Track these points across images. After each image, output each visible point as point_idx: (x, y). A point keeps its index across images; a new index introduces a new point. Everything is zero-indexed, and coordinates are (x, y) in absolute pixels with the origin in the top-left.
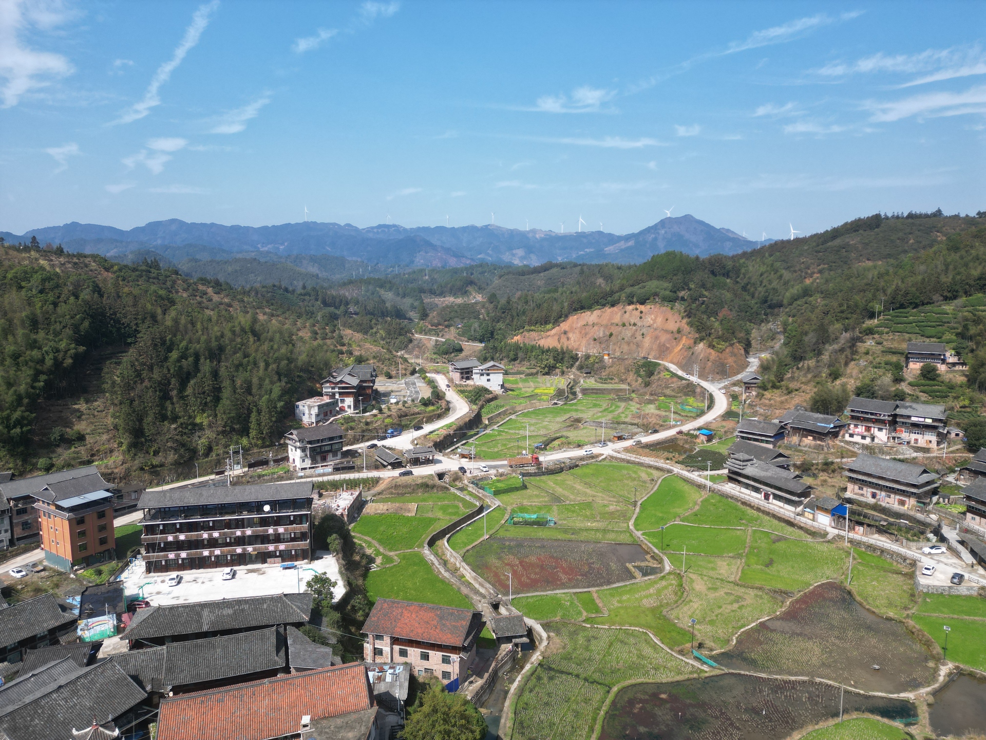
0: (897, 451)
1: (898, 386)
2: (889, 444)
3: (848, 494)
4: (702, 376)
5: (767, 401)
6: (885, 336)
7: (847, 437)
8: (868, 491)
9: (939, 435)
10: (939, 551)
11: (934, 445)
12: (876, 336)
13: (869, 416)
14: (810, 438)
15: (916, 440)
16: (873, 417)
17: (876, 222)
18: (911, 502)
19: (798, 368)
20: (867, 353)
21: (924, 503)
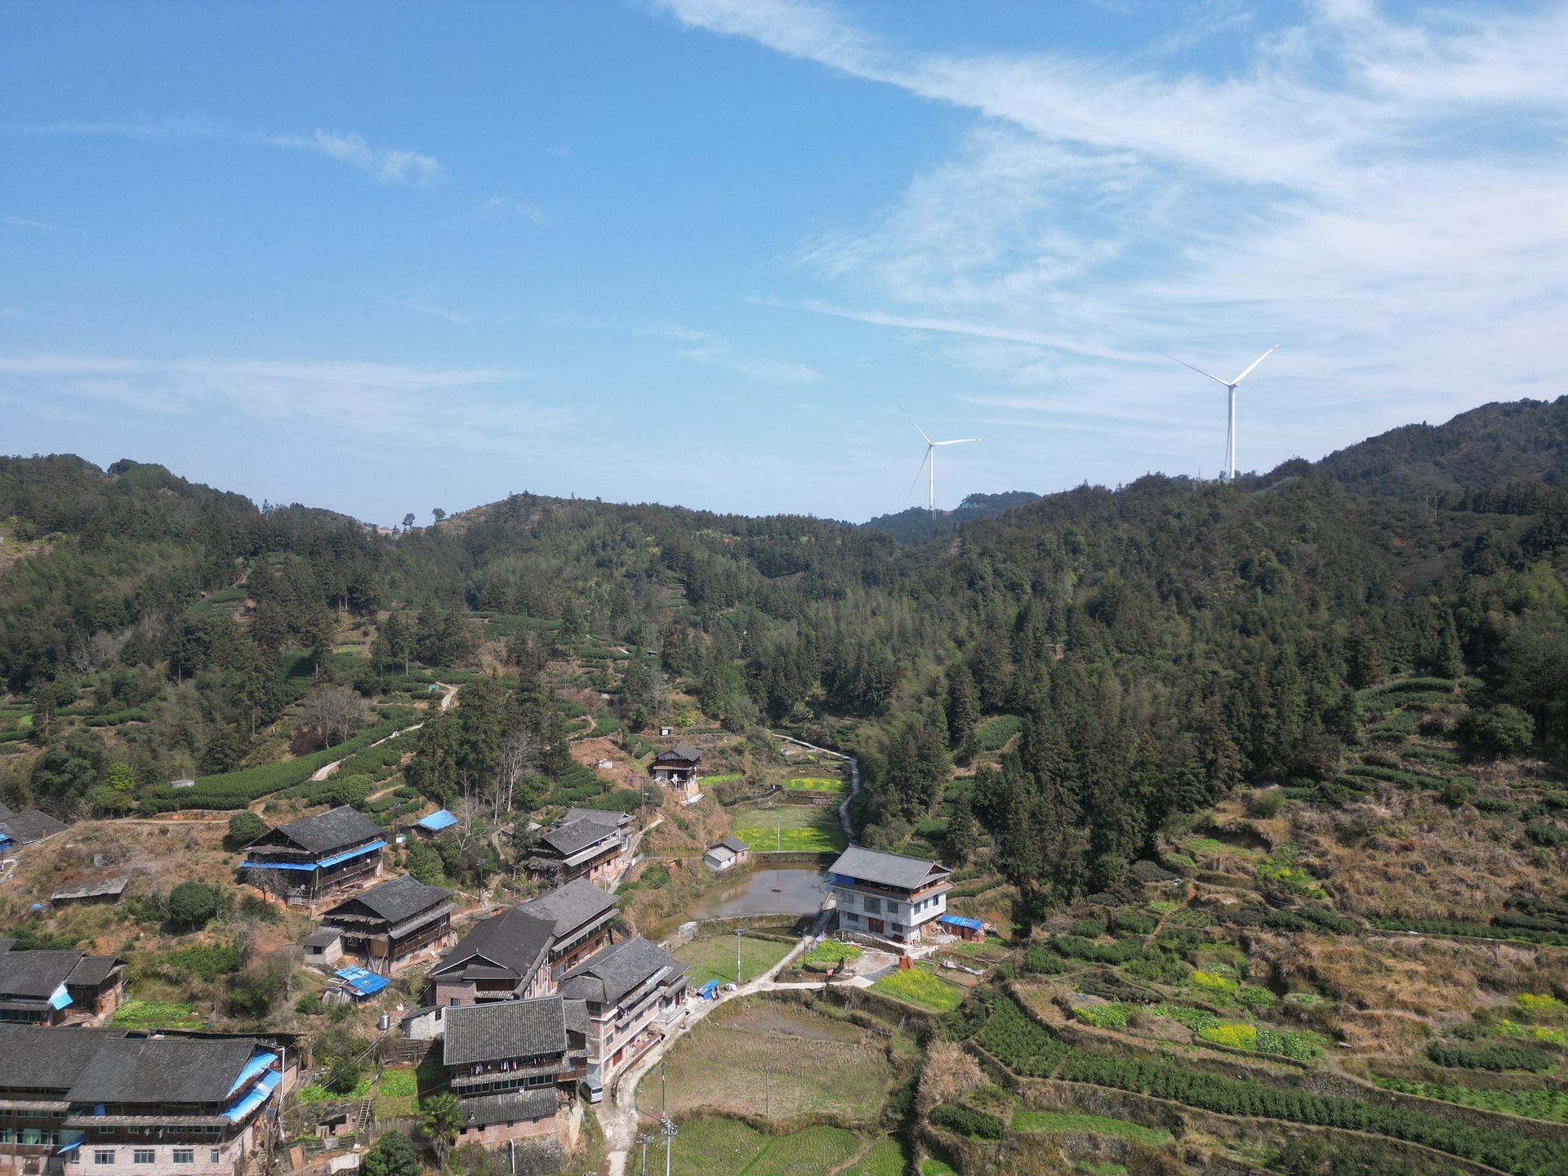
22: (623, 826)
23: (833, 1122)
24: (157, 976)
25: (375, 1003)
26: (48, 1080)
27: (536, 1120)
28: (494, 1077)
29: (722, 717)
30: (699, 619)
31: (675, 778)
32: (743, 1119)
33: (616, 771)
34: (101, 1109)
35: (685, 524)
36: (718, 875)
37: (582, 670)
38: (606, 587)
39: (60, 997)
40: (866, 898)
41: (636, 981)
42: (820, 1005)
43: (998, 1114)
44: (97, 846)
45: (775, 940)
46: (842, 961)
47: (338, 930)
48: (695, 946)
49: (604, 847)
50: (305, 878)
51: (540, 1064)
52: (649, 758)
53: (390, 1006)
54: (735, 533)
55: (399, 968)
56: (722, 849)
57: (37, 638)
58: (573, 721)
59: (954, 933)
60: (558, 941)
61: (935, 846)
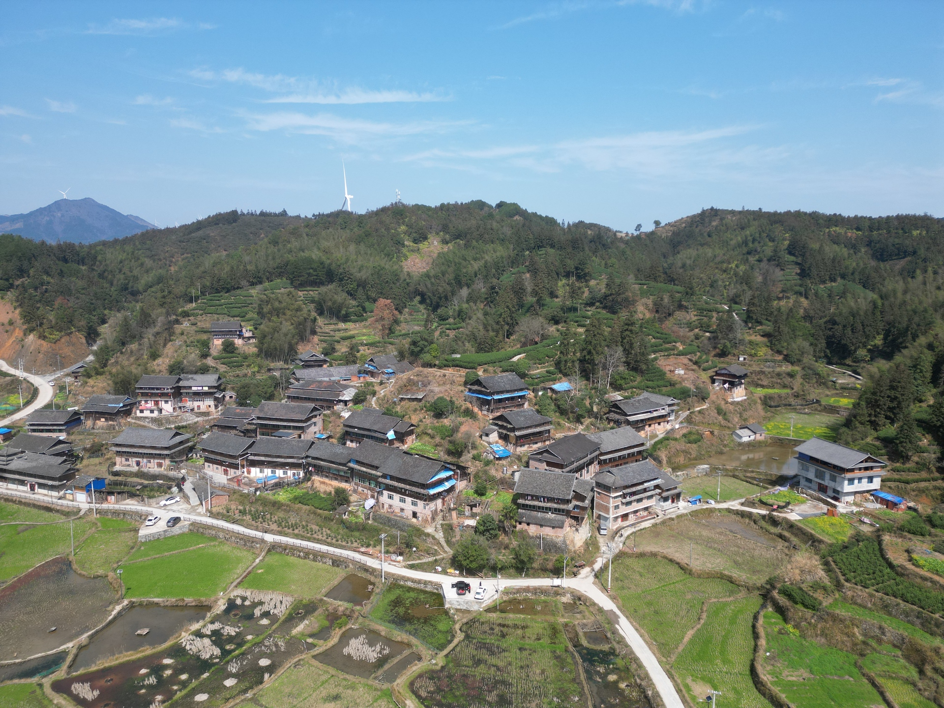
0: (181, 419)
1: (204, 361)
2: (175, 414)
3: (117, 468)
5: (90, 389)
6: (199, 318)
7: (139, 414)
8: (133, 461)
9: (216, 399)
10: (174, 501)
11: (213, 409)
12: (192, 318)
13: (156, 391)
14: (103, 420)
15: (199, 407)
16: (158, 391)
17: (233, 217)
18: (167, 462)
19: (122, 353)
20: (182, 334)
21: (176, 462)
22: (669, 405)
23: (730, 580)
24: (426, 433)
25: (504, 462)
26: (375, 463)
27: (553, 528)
28: (536, 503)
29: (785, 353)
30: (802, 290)
31: (726, 386)
32: (678, 564)
33: (686, 376)
34: (389, 477)
35: (818, 224)
36: (740, 444)
37: (696, 318)
38: (742, 268)
39: (391, 435)
40: (817, 470)
41: (635, 481)
42: (763, 524)
43: (820, 598)
44: (420, 378)
45: (757, 485)
46: (788, 504)
47: (496, 428)
48: (705, 478)
49: (655, 414)
50: (488, 402)
51: (558, 503)
52: (711, 373)
53: (511, 465)
54: (858, 229)
55: (520, 450)
56: (746, 430)
57: (441, 290)
58: (667, 346)
59: (881, 503)
60: (602, 454)
61: (886, 447)
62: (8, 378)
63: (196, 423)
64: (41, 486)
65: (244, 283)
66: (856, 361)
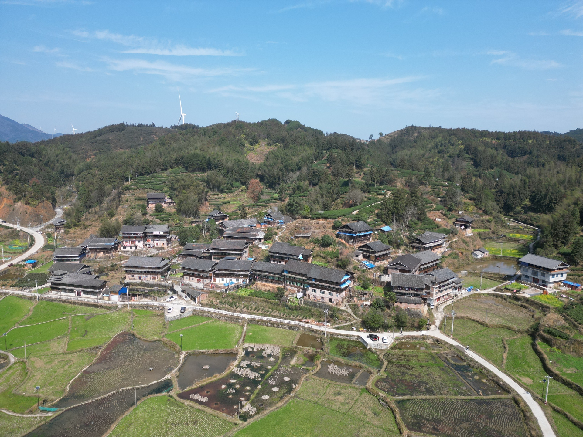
0: (148, 252)
1: (145, 217)
2: (144, 249)
3: (127, 281)
4: (23, 224)
5: (72, 235)
6: (135, 191)
7: (122, 249)
8: (136, 276)
9: (167, 240)
10: (174, 299)
11: (165, 246)
12: (131, 191)
13: (133, 235)
14: (101, 253)
15: (157, 244)
16: (134, 235)
17: (121, 127)
18: (159, 277)
19: (89, 213)
20: (127, 201)
21: (164, 276)
22: (443, 238)
23: (509, 329)
24: (320, 256)
25: (372, 270)
26: (302, 272)
27: (415, 304)
28: (404, 291)
29: (483, 209)
30: (478, 173)
31: (463, 227)
32: (478, 322)
33: (441, 222)
34: (314, 280)
35: (476, 136)
36: (477, 259)
37: (431, 190)
38: (441, 161)
39: (300, 257)
40: (533, 271)
41: (446, 279)
42: (510, 300)
43: (568, 333)
44: (303, 225)
45: (496, 281)
46: (520, 289)
47: (362, 252)
48: (466, 278)
49: (437, 243)
50: (353, 238)
51: (417, 291)
52: (454, 220)
53: (375, 272)
54: (498, 139)
55: (377, 264)
56: (479, 251)
58: (428, 205)
59: (568, 287)
60: (422, 265)
61: (565, 258)
62: (9, 230)
63: (157, 254)
64: (85, 292)
65: (158, 169)
66: (516, 213)
